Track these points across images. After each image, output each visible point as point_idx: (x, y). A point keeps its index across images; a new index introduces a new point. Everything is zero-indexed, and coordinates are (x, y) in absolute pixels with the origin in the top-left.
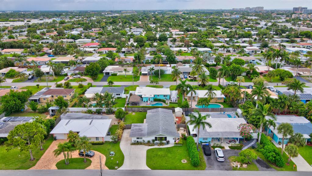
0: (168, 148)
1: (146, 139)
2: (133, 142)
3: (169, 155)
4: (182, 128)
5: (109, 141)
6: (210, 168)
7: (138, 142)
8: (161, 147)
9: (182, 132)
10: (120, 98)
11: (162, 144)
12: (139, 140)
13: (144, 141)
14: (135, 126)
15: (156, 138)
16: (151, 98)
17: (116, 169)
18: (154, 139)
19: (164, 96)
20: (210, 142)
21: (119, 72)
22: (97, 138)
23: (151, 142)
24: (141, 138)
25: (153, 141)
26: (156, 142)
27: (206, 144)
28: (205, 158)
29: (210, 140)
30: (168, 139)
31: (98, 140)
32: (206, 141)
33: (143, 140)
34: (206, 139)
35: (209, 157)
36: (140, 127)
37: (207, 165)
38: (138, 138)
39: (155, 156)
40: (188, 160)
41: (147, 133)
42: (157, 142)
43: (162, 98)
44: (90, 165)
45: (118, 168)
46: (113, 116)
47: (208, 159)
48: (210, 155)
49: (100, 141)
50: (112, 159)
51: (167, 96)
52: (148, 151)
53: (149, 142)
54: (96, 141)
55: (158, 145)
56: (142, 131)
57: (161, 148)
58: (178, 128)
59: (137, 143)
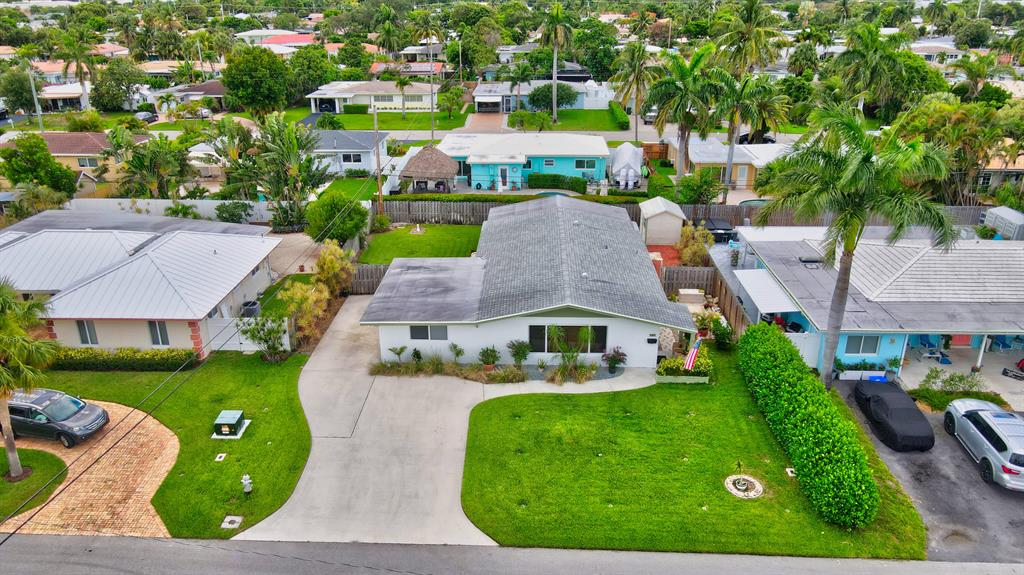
0: (615, 395)
1: (471, 339)
2: (388, 356)
4: (695, 292)
5: (239, 354)
7: (417, 354)
8: (570, 388)
10: (363, 174)
11: (572, 372)
12: (427, 346)
13: (459, 352)
14: (409, 268)
15: (536, 332)
16: (514, 166)
18: (524, 336)
19: (580, 164)
20: (895, 362)
21: (377, 98)
22: (157, 328)
23: (507, 359)
24: (441, 333)
25: (519, 351)
26: (534, 358)
29: (898, 350)
31: (166, 342)
32: (869, 357)
33: (454, 347)
34: (872, 342)
35: (921, 458)
38: (418, 332)
40: (774, 481)
41: (481, 301)
42: (546, 357)
45: (243, 527)
47: (923, 475)
49: (180, 343)
50: (221, 457)
53: (489, 356)
54: (143, 344)
55: (552, 380)
57: (569, 397)
59: (417, 365)
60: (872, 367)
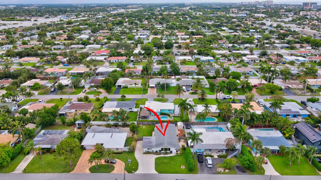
0: (171, 156)
1: (155, 150)
2: (144, 151)
3: (172, 162)
4: (183, 140)
5: (126, 151)
6: (202, 173)
7: (148, 151)
8: (166, 156)
9: (182, 143)
10: (132, 111)
11: (166, 153)
12: (149, 150)
13: (153, 151)
14: (146, 139)
15: (162, 149)
16: (158, 112)
17: (133, 173)
18: (161, 149)
19: (169, 110)
20: (203, 152)
21: (130, 85)
22: (117, 149)
23: (159, 152)
24: (151, 149)
26: (162, 151)
27: (200, 153)
28: (199, 164)
29: (204, 151)
30: (171, 150)
31: (118, 150)
32: (200, 151)
33: (152, 151)
34: (201, 150)
35: (202, 164)
36: (150, 140)
37: (199, 170)
38: (148, 149)
39: (161, 163)
40: (186, 166)
41: (156, 145)
42: (163, 151)
43: (167, 112)
44: (113, 169)
45: (135, 172)
46: (128, 129)
47: (201, 165)
48: (202, 162)
49: (120, 151)
50: (130, 165)
51: (171, 110)
52: (156, 159)
53: (157, 152)
54: (116, 151)
55: (164, 155)
56: (151, 143)
57: (166, 157)
58: (180, 139)
59: (148, 153)
60: (201, 152)
